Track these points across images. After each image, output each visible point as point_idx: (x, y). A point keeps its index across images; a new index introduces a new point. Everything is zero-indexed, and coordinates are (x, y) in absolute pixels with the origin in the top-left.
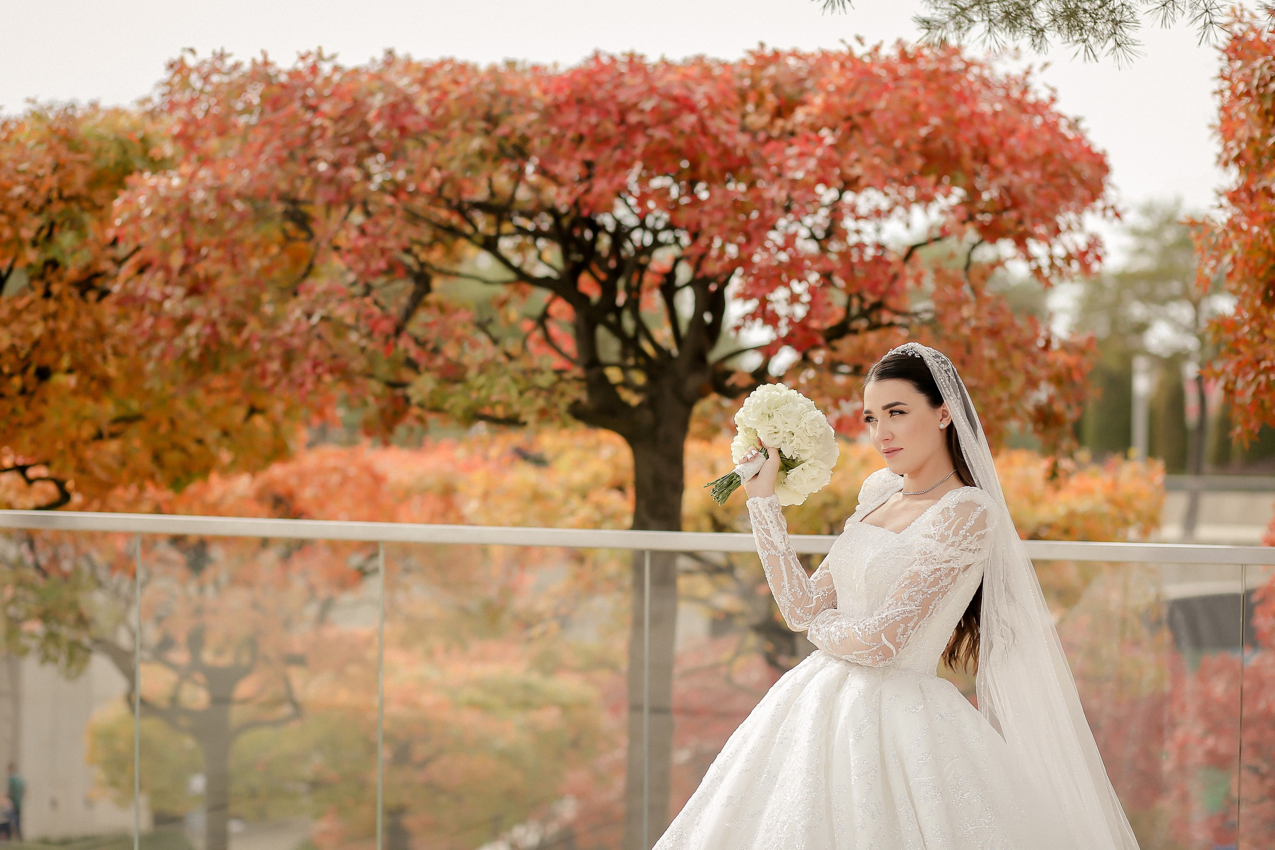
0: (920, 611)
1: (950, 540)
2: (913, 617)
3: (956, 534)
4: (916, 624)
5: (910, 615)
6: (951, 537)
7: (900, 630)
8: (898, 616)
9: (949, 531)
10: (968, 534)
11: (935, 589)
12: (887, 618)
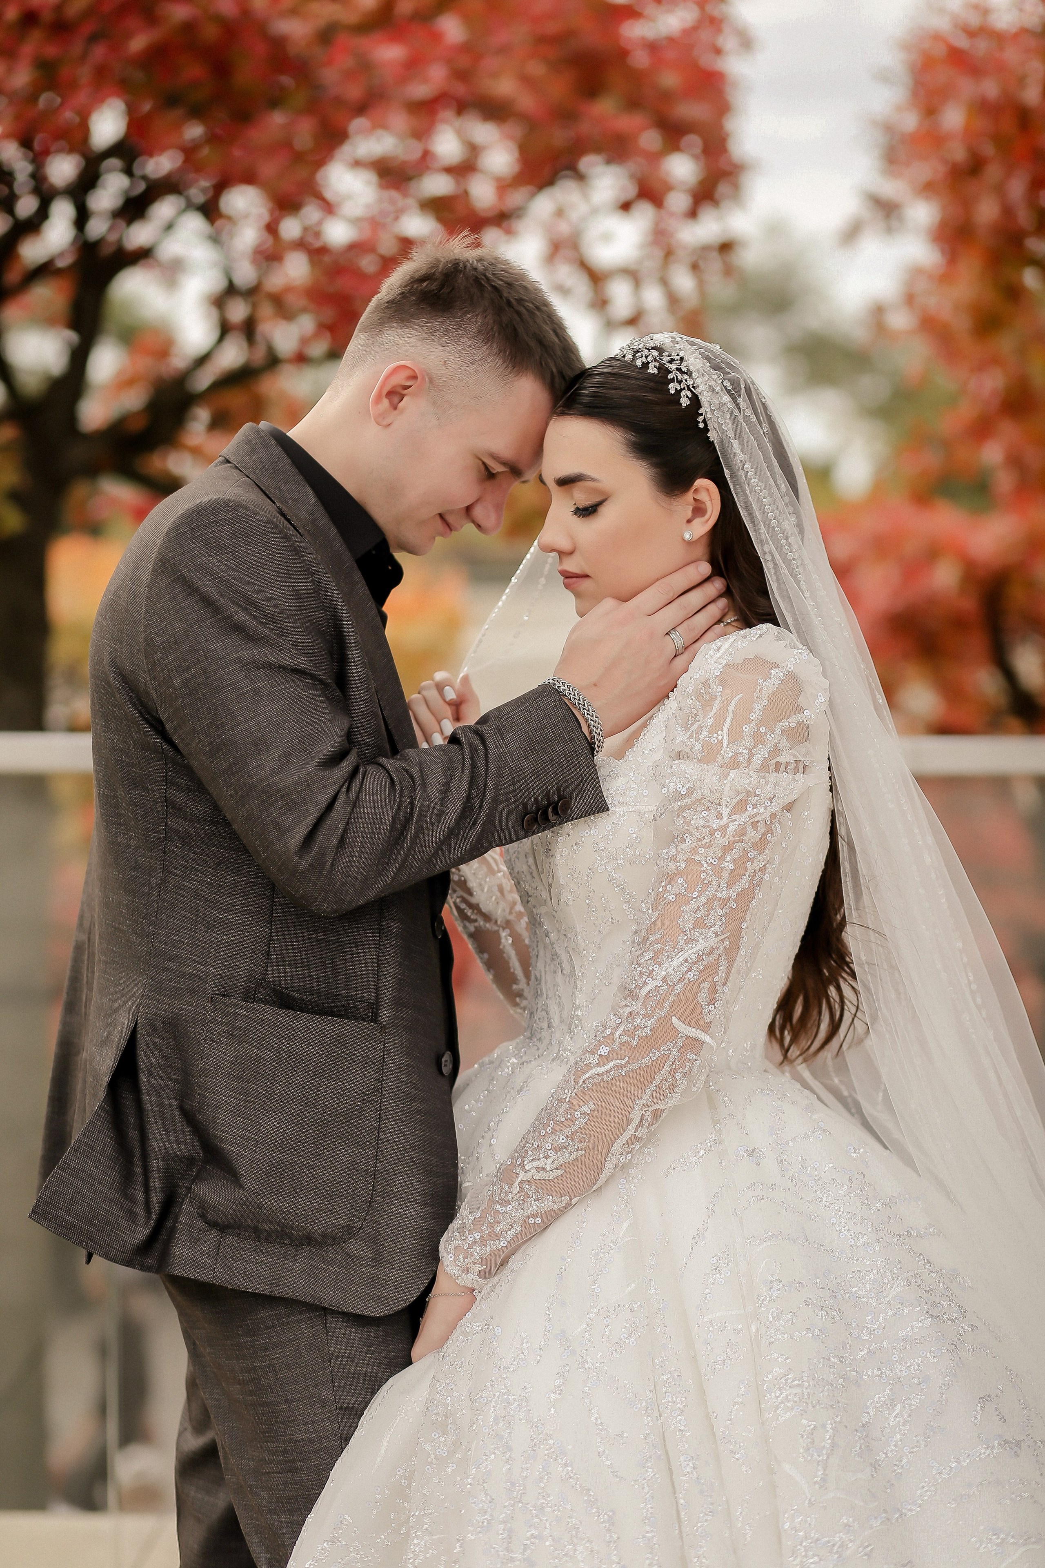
0: (727, 943)
1: (728, 753)
2: (717, 963)
3: (735, 735)
4: (728, 972)
5: (711, 959)
6: (725, 744)
7: (703, 998)
8: (690, 969)
9: (720, 732)
10: (763, 729)
11: (744, 882)
12: (668, 985)
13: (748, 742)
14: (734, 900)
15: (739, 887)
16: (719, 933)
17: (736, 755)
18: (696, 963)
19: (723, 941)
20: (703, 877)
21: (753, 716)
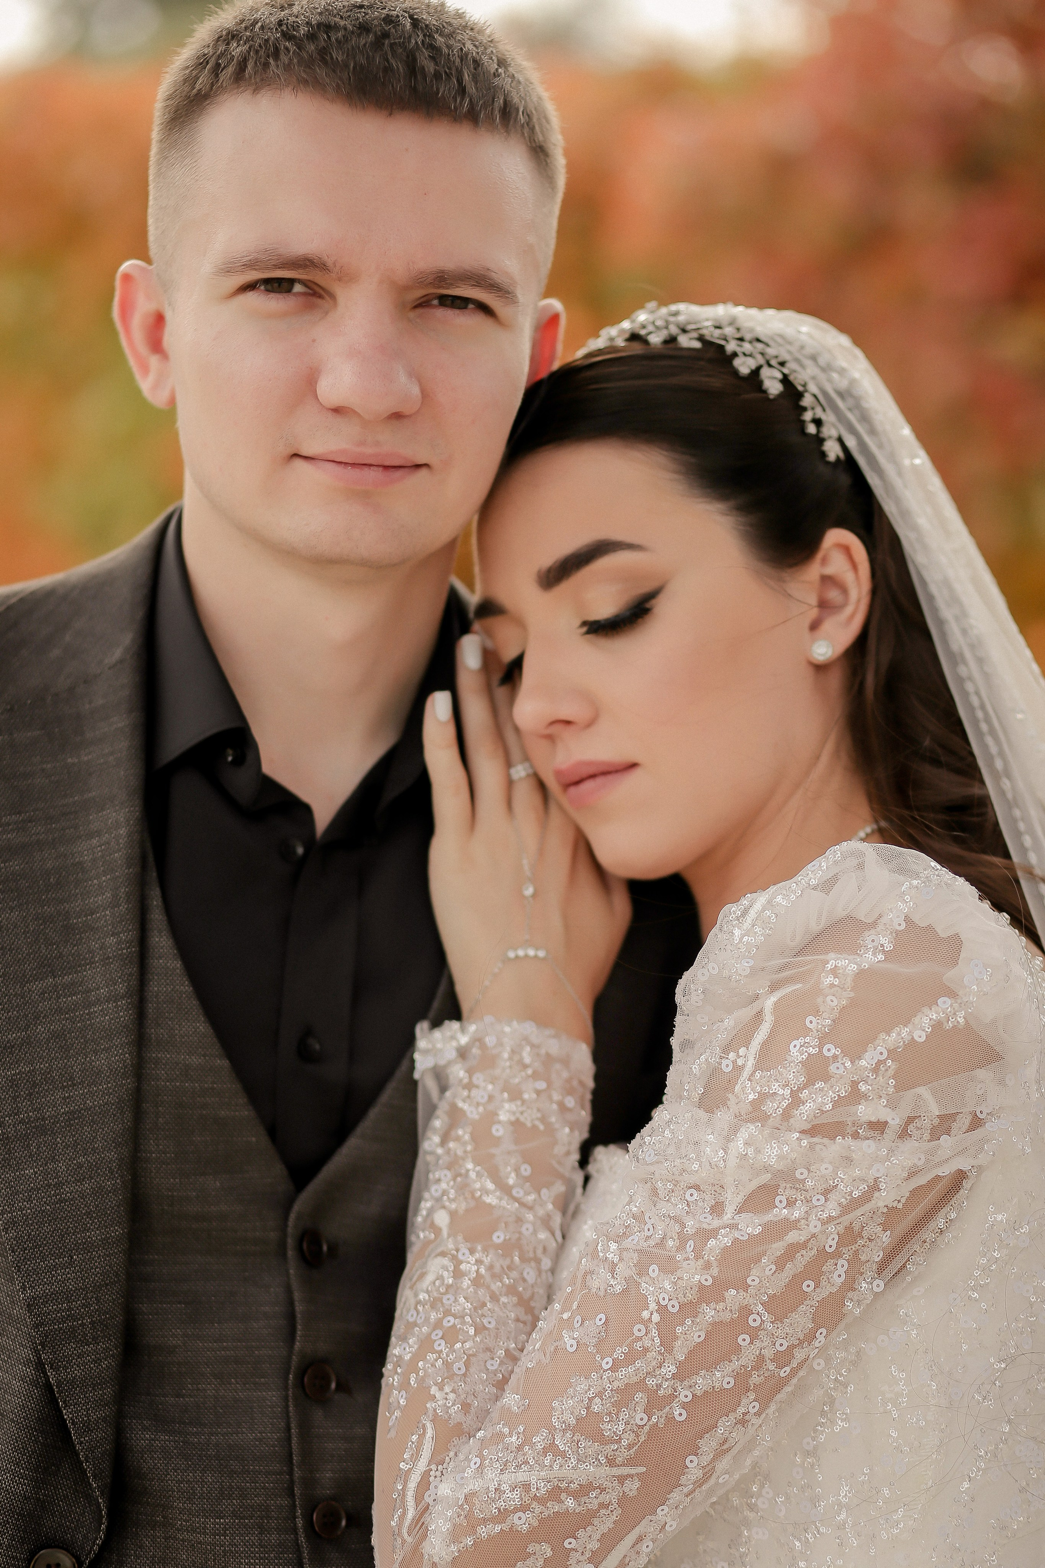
9: (742, 1050)
13: (793, 1075)
14: (684, 1406)
15: (701, 1382)
16: (619, 1460)
17: (763, 1097)
18: (542, 1501)
19: (622, 1479)
20: (637, 1334)
21: (812, 1023)
